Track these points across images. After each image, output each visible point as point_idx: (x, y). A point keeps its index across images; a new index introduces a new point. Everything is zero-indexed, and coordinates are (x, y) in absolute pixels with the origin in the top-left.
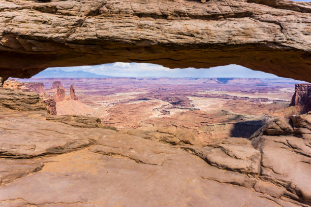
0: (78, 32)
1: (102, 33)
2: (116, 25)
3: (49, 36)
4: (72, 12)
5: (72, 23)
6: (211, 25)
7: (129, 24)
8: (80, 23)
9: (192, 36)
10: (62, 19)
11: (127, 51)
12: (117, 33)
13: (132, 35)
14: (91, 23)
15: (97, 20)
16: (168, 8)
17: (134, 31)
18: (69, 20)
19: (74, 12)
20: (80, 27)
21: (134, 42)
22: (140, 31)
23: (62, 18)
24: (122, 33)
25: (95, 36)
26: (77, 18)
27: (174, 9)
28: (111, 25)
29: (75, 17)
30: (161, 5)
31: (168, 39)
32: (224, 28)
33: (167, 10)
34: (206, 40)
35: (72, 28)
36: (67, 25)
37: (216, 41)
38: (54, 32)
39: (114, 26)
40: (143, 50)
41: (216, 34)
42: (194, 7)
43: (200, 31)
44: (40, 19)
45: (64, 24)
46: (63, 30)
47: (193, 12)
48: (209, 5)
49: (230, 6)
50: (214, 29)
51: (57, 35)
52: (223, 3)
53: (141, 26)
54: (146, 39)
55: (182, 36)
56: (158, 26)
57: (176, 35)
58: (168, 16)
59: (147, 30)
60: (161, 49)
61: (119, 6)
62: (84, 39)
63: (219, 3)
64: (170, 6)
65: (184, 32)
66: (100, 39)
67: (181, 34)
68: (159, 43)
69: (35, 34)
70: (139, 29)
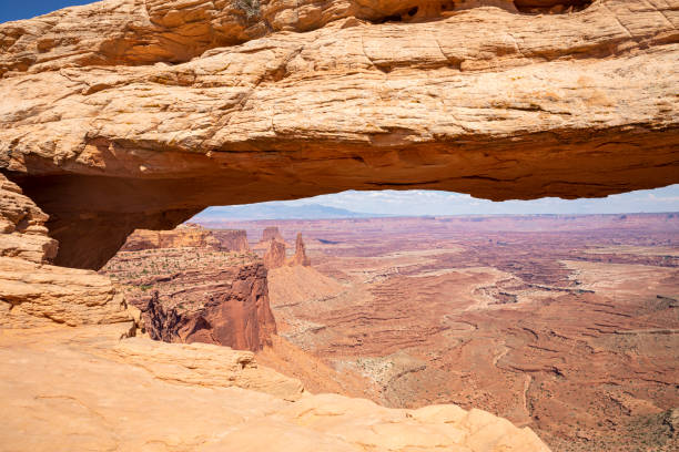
0: (233, 123)
1: (287, 122)
2: (323, 97)
3: (169, 137)
4: (223, 79)
5: (223, 103)
6: (597, 72)
7: (354, 93)
8: (239, 102)
9: (534, 108)
10: (202, 97)
11: (357, 162)
12: (322, 117)
13: (362, 120)
14: (265, 100)
15: (278, 90)
16: (462, 39)
17: (365, 110)
18: (216, 96)
19: (228, 77)
20: (240, 110)
21: (366, 138)
22: (383, 109)
23: (202, 93)
24: (334, 115)
25: (269, 129)
26: (234, 91)
27: (480, 40)
28: (311, 98)
29: (229, 89)
30: (444, 35)
31: (464, 124)
32: (640, 78)
33: (461, 46)
34: (583, 117)
35: (220, 116)
36: (210, 110)
37: (613, 119)
38: (181, 129)
39: (318, 100)
40: (395, 158)
41: (612, 99)
42: (541, 30)
43: (562, 94)
44: (156, 102)
45: (203, 108)
46: (200, 122)
47: (538, 42)
48: (586, 17)
49: (661, 10)
50: (609, 82)
51: (187, 134)
52: (634, 6)
53: (386, 96)
54: (399, 128)
55: (503, 112)
56: (433, 89)
57: (486, 111)
58: (464, 60)
59: (402, 103)
60: (446, 152)
61: (335, 51)
62: (244, 139)
63: (621, 8)
64: (469, 35)
65: (508, 100)
66: (281, 137)
67: (499, 107)
68: (435, 135)
69: (143, 137)
70: (382, 103)
